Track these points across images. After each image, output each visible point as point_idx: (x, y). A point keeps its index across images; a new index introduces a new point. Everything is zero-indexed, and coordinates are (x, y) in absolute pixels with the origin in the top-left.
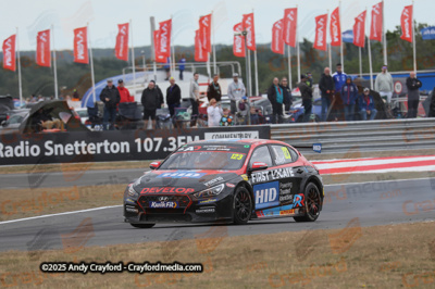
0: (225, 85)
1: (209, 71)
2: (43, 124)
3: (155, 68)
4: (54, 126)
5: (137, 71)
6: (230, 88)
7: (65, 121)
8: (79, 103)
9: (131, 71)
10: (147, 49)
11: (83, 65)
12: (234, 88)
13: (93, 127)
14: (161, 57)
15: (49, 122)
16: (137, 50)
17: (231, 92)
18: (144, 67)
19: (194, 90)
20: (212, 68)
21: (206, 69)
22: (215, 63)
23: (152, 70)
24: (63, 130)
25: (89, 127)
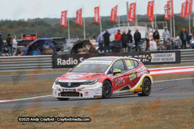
0: (161, 32)
1: (153, 26)
2: (79, 50)
3: (128, 25)
4: (84, 51)
5: (121, 26)
6: (163, 34)
7: (88, 49)
8: (95, 41)
9: (118, 26)
10: (125, 16)
11: (97, 24)
12: (165, 33)
13: (101, 51)
14: (131, 20)
15: (82, 49)
16: (121, 17)
17: (164, 35)
18: (124, 24)
19: (147, 34)
20: (154, 25)
21: (151, 25)
22: (155, 22)
23: (127, 26)
24: (88, 53)
25: (99, 51)
